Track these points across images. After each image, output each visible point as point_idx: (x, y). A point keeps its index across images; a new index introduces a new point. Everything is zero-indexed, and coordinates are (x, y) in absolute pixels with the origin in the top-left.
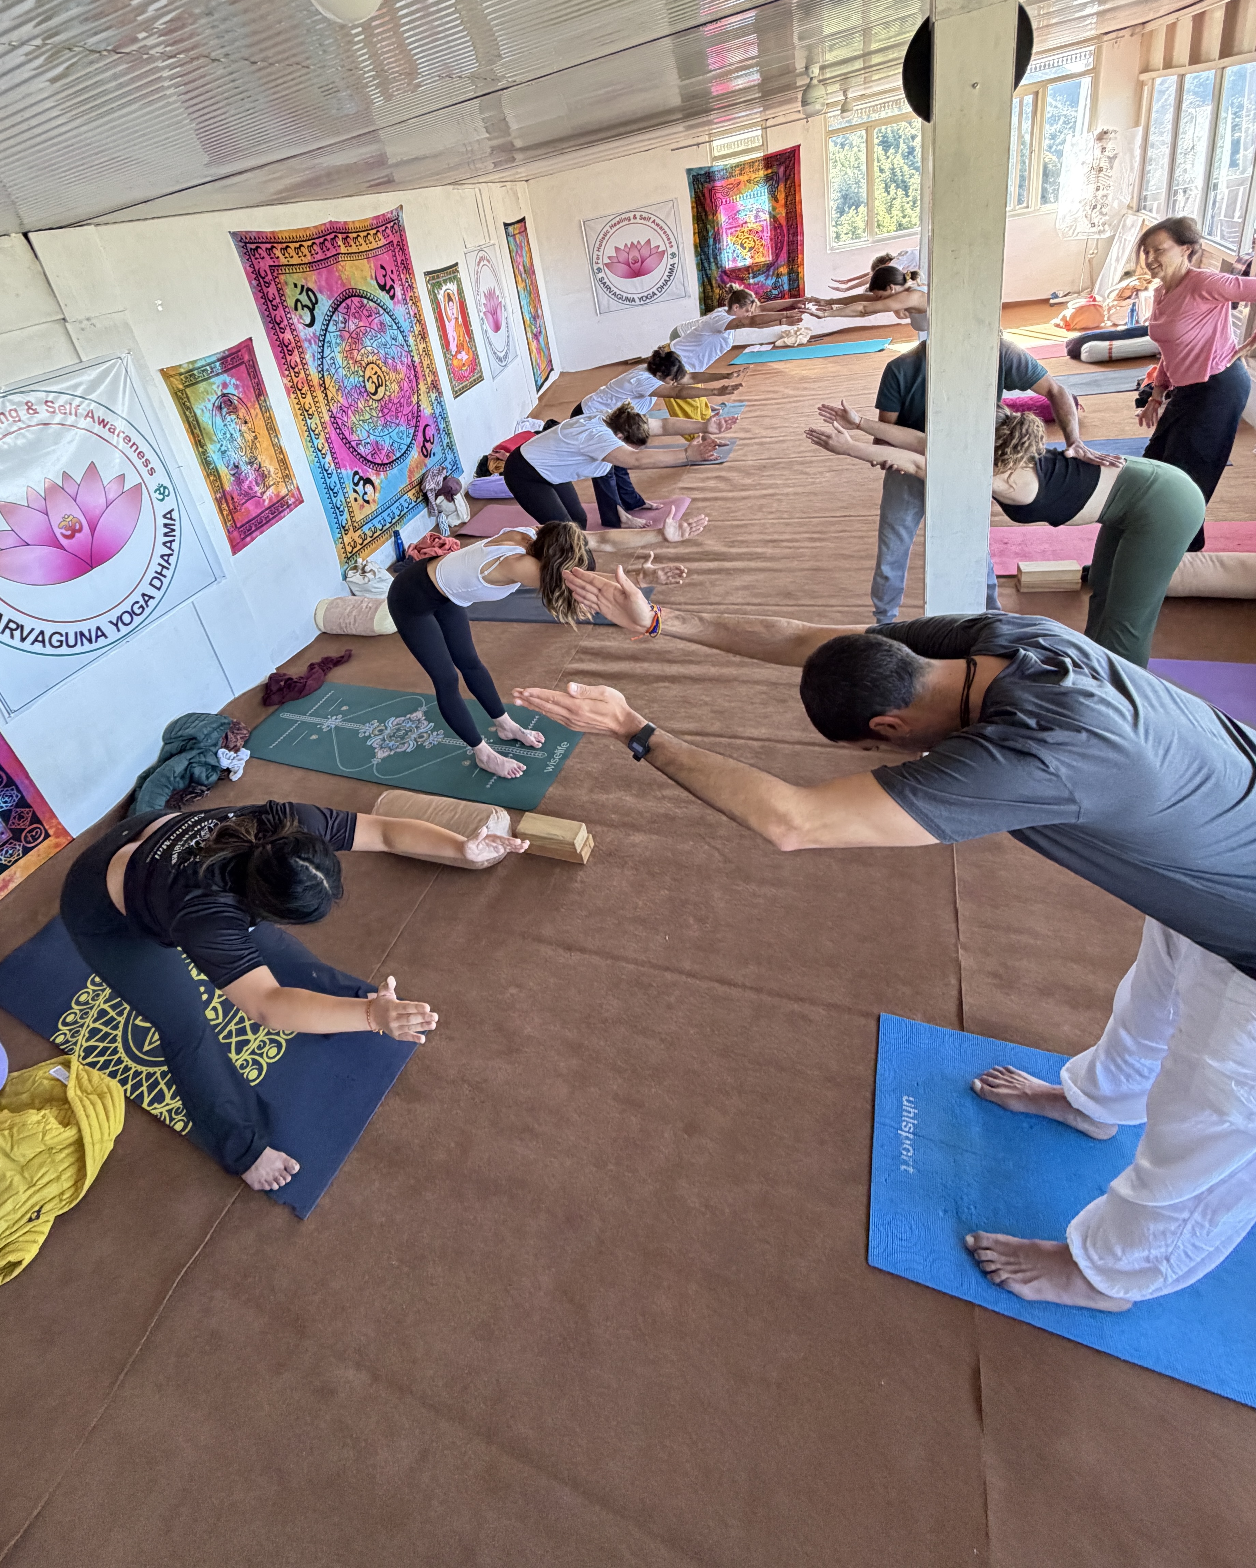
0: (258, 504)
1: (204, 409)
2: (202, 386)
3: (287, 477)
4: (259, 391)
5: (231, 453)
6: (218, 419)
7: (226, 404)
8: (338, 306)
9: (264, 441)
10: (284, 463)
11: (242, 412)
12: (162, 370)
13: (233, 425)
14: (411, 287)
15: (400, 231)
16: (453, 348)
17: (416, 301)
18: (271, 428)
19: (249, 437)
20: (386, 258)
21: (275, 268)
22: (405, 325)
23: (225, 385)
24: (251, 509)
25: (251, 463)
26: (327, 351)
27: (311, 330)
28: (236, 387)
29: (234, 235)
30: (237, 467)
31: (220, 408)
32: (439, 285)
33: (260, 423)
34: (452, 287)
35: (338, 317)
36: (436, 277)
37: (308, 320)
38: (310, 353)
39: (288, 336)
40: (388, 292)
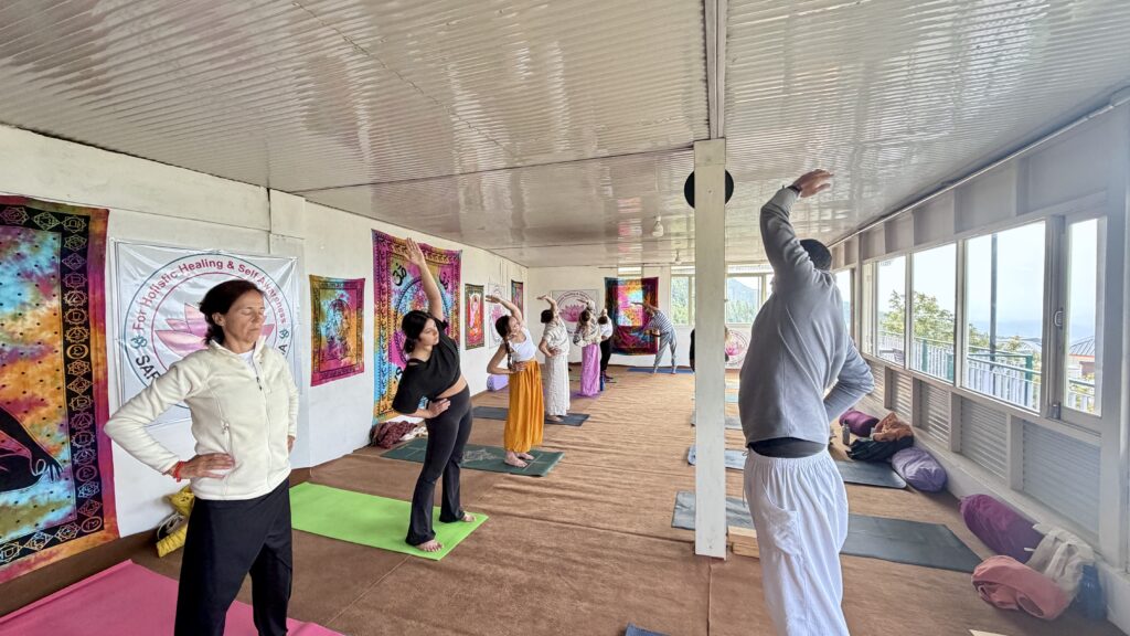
0: (337, 363)
1: (326, 305)
2: (329, 291)
3: (359, 354)
4: (360, 305)
5: (332, 330)
6: (331, 312)
7: (339, 305)
9: (353, 331)
10: (360, 346)
11: (346, 312)
12: (311, 276)
13: (339, 317)
14: (457, 287)
15: (459, 261)
16: (472, 324)
17: (458, 295)
18: (360, 326)
19: (346, 326)
20: (448, 270)
21: (390, 253)
22: (449, 304)
23: (342, 296)
24: (332, 365)
25: (341, 340)
26: (403, 300)
27: (398, 288)
28: (348, 299)
29: (373, 230)
30: (332, 338)
31: (335, 306)
32: (472, 292)
33: (354, 322)
34: (478, 296)
35: (415, 287)
36: (471, 288)
37: (398, 282)
38: (395, 297)
39: (385, 285)
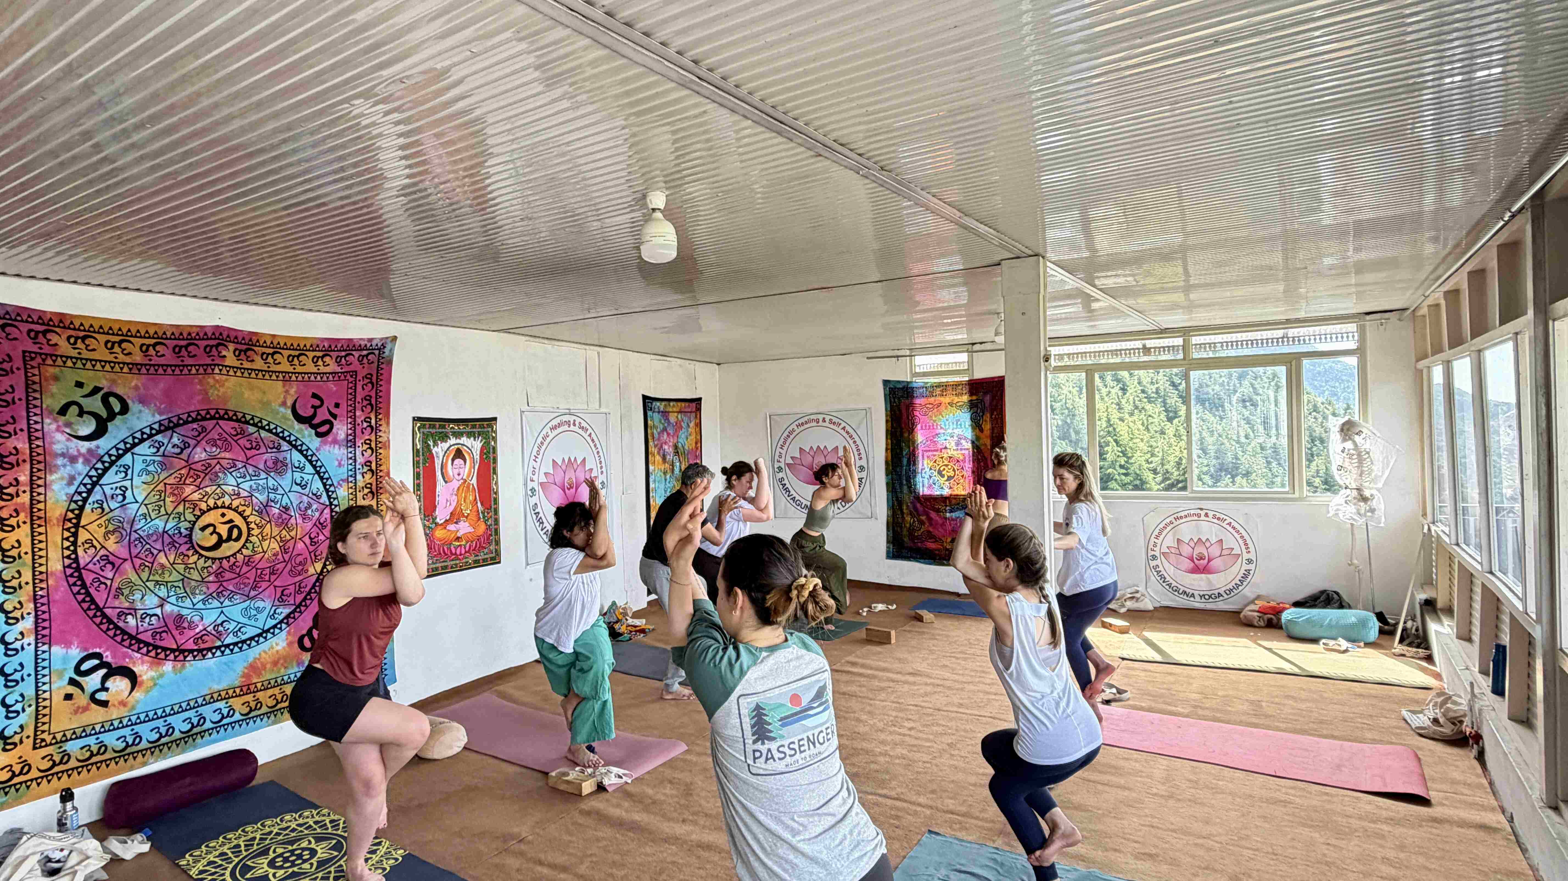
8: (177, 425)
14: (375, 429)
15: (380, 363)
16: (441, 515)
17: (377, 447)
20: (331, 388)
22: (337, 473)
26: (112, 478)
27: (85, 446)
34: (474, 445)
35: (170, 439)
36: (439, 426)
37: (85, 432)
38: (64, 474)
39: (15, 443)
40: (313, 427)
